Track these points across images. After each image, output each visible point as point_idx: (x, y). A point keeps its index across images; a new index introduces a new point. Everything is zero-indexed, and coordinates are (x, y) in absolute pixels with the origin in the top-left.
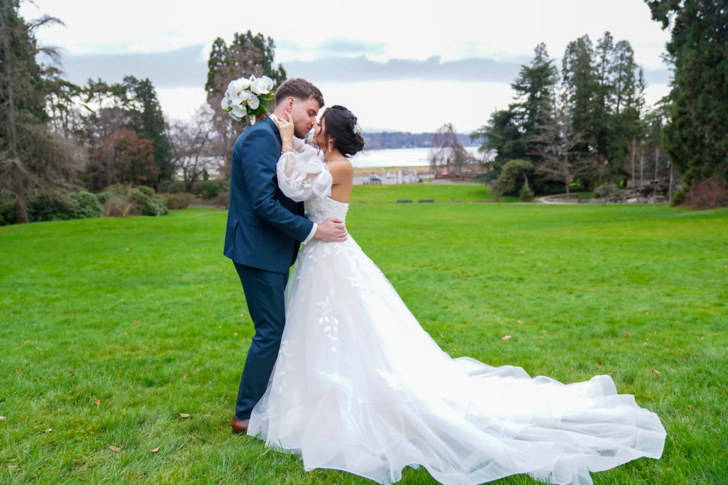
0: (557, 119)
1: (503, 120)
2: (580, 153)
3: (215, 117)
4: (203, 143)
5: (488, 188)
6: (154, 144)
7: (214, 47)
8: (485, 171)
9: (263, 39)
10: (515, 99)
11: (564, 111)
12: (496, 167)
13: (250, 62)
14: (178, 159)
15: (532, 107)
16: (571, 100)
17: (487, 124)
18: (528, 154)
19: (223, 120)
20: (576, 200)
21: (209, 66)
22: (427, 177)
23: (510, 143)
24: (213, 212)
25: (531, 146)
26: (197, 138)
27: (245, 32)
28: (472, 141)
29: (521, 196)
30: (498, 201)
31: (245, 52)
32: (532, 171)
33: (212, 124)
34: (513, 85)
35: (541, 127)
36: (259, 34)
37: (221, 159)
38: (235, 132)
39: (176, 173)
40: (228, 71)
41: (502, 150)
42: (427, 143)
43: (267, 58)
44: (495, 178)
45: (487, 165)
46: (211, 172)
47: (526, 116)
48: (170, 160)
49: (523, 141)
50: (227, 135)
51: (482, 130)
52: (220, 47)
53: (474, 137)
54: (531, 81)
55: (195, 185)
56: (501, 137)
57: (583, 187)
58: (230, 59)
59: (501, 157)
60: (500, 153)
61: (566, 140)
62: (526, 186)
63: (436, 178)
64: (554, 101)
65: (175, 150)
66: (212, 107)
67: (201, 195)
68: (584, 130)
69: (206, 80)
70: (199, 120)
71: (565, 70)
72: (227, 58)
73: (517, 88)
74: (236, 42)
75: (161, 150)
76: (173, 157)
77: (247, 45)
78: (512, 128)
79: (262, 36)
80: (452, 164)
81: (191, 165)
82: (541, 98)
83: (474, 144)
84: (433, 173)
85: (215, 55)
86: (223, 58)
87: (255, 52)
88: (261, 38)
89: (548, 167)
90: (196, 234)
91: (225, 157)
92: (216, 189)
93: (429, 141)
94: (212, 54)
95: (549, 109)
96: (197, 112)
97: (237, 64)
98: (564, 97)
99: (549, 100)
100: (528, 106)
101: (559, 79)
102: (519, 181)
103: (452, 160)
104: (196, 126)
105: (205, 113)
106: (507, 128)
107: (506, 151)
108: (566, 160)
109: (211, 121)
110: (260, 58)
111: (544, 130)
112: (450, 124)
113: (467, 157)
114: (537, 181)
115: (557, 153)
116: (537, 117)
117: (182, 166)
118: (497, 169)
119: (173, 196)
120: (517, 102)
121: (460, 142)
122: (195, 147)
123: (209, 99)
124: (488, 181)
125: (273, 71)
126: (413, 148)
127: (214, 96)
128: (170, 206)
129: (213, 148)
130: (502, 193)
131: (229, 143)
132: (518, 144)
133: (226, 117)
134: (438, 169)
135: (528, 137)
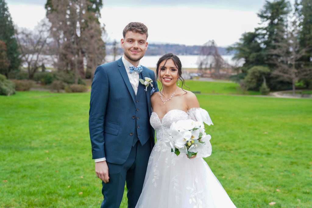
0: (289, 39)
1: (250, 38)
2: (304, 63)
3: (51, 28)
4: (43, 46)
5: (237, 85)
6: (6, 44)
8: (236, 74)
10: (259, 24)
11: (294, 33)
12: (244, 71)
14: (24, 56)
15: (271, 30)
16: (299, 26)
17: (239, 41)
18: (266, 62)
19: (58, 30)
20: (300, 95)
23: (254, 54)
24: (48, 94)
25: (269, 57)
26: (39, 42)
28: (228, 52)
29: (261, 91)
30: (244, 94)
32: (269, 74)
33: (50, 32)
34: (258, 14)
35: (277, 44)
37: (56, 58)
38: (66, 39)
39: (22, 66)
41: (248, 59)
42: (196, 52)
44: (242, 78)
45: (236, 69)
47: (266, 37)
48: (18, 56)
49: (263, 53)
50: (60, 41)
51: (234, 45)
53: (229, 50)
54: (271, 11)
55: (36, 75)
56: (248, 50)
57: (305, 86)
59: (248, 63)
60: (247, 61)
61: (294, 53)
62: (264, 85)
63: (202, 76)
64: (287, 26)
65: (21, 49)
66: (50, 21)
67: (40, 82)
68: (307, 47)
70: (40, 29)
71: (297, 4)
73: (261, 16)
75: (11, 49)
76: (20, 54)
78: (256, 44)
80: (213, 68)
81: (34, 60)
82: (277, 24)
83: (228, 54)
84: (200, 73)
89: (280, 71)
91: (58, 56)
92: (50, 78)
93: (198, 51)
95: (283, 31)
96: (39, 24)
98: (294, 23)
99: (283, 25)
100: (268, 30)
101: (291, 10)
102: (259, 81)
103: (213, 65)
104: (37, 33)
105: (44, 25)
106: (253, 44)
107: (251, 60)
108: (294, 67)
109: (48, 31)
111: (279, 46)
112: (213, 40)
113: (223, 63)
114: (272, 81)
115: (287, 62)
116: (274, 37)
117: (27, 60)
118: (245, 72)
119: (19, 82)
120: (261, 26)
121: (219, 52)
122: (36, 48)
123: (48, 15)
124: (238, 80)
126: (186, 55)
127: (51, 13)
128: (17, 88)
129: (50, 50)
130: (248, 88)
131: (61, 47)
132: (260, 55)
133: (59, 29)
134: (203, 70)
135: (267, 51)
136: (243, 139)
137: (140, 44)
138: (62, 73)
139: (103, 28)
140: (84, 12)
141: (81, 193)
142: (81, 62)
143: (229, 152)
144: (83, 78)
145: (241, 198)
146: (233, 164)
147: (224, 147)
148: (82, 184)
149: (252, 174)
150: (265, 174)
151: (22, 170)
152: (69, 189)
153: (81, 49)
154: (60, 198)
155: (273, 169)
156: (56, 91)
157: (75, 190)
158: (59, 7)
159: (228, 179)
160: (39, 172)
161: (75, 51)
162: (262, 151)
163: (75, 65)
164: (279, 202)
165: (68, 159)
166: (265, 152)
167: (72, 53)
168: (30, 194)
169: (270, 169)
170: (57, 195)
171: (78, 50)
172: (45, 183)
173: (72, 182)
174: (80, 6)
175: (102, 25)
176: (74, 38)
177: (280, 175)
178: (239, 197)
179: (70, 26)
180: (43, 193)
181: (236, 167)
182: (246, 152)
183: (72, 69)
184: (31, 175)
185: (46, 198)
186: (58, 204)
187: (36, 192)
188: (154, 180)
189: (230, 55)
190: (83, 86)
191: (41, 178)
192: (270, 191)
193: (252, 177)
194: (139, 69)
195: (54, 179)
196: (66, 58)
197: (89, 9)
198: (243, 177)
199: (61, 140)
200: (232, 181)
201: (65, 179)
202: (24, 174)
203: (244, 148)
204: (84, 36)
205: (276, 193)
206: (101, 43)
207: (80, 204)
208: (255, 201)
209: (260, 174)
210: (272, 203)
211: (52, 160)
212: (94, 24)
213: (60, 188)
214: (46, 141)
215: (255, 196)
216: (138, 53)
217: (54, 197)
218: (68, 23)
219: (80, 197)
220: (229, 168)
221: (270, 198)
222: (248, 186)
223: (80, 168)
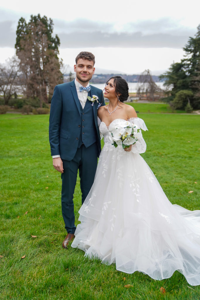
1: (177, 68)
3: (20, 64)
4: (14, 78)
5: (168, 105)
7: (19, 23)
8: (167, 96)
9: (47, 20)
10: (185, 56)
13: (40, 33)
15: (194, 61)
17: (169, 71)
18: (190, 87)
19: (25, 65)
21: (17, 34)
22: (135, 99)
23: (181, 81)
24: (20, 116)
25: (193, 83)
26: (11, 75)
27: (37, 15)
28: (160, 80)
29: (186, 110)
30: (173, 112)
31: (37, 27)
32: (193, 96)
33: (19, 67)
34: (184, 48)
35: (199, 72)
36: (44, 16)
37: (25, 87)
38: (32, 72)
40: (28, 37)
41: (176, 85)
42: (135, 80)
43: (49, 31)
44: (172, 100)
45: (167, 93)
46: (19, 94)
47: (190, 66)
49: (188, 80)
50: (28, 74)
51: (165, 74)
52: (22, 23)
53: (161, 77)
54: (194, 46)
55: (10, 101)
56: (176, 78)
58: (29, 30)
59: (176, 88)
60: (175, 86)
62: (189, 105)
63: (140, 99)
66: (19, 58)
67: (13, 107)
69: (15, 42)
70: (12, 64)
72: (27, 30)
73: (186, 50)
74: (31, 21)
77: (38, 22)
78: (182, 72)
79: (46, 17)
80: (149, 92)
81: (8, 90)
82: (199, 56)
83: (161, 81)
84: (138, 97)
85: (20, 28)
86: (25, 30)
87: (43, 27)
88: (45, 19)
90: (13, 129)
91: (27, 86)
92: (21, 103)
93: (136, 79)
94: (18, 27)
96: (11, 60)
97: (32, 33)
100: (192, 60)
102: (185, 102)
103: (149, 90)
104: (10, 68)
105: (15, 61)
106: (180, 73)
107: (178, 85)
109: (18, 66)
110: (45, 30)
112: (148, 70)
113: (157, 88)
114: (194, 102)
116: (196, 66)
117: (3, 90)
118: (173, 95)
120: (186, 58)
121: (154, 80)
122: (10, 80)
123: (17, 53)
124: (168, 102)
125: (53, 38)
127: (20, 51)
129: (20, 81)
130: (176, 108)
131: (28, 78)
132: (185, 81)
133: (27, 64)
134: (141, 94)
135: (191, 78)
136: (172, 147)
137: (88, 69)
138: (30, 99)
139: (61, 63)
140: (45, 50)
141: (47, 188)
142: (45, 90)
143: (161, 157)
144: (46, 103)
145: (168, 189)
146: (163, 165)
147: (157, 153)
148: (48, 182)
149: (177, 172)
150: (187, 172)
151: (3, 172)
152: (38, 185)
153: (44, 79)
154: (32, 191)
155: (193, 168)
156: (26, 113)
157: (43, 185)
158: (26, 47)
159: (158, 176)
160: (16, 174)
161: (39, 81)
162: (186, 155)
163: (40, 92)
164: (196, 190)
165: (37, 164)
166: (188, 156)
167: (37, 83)
168: (10, 188)
169: (191, 168)
170: (29, 189)
171: (42, 80)
172: (20, 181)
173: (40, 180)
174: (42, 45)
175: (60, 60)
176: (38, 71)
177: (198, 172)
178: (166, 188)
179: (35, 61)
180: (19, 188)
181: (165, 167)
182: (173, 156)
183: (38, 96)
184: (10, 175)
185: (21, 191)
186: (30, 196)
187: (14, 187)
188: (103, 172)
189: (162, 82)
190: (47, 109)
191: (17, 177)
192: (190, 183)
193: (177, 174)
194: (88, 89)
195: (27, 178)
196: (33, 87)
197: (50, 47)
198: (170, 174)
199: (31, 150)
200: (162, 178)
201: (35, 178)
202: (5, 174)
203: (172, 153)
204: (46, 69)
205: (194, 185)
206: (59, 75)
207: (46, 196)
208: (178, 190)
209: (183, 172)
210: (191, 192)
211: (25, 165)
212: (53, 59)
213: (31, 185)
214: (20, 151)
215: (179, 187)
216: (87, 76)
217: (27, 190)
218: (34, 59)
219: (46, 190)
220: (160, 168)
221: (189, 188)
222: (174, 180)
223: (46, 170)
